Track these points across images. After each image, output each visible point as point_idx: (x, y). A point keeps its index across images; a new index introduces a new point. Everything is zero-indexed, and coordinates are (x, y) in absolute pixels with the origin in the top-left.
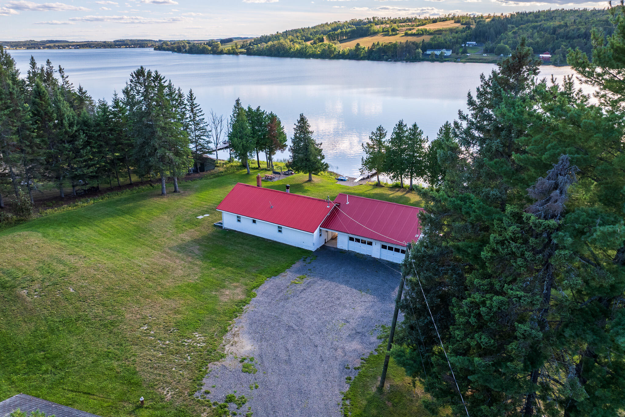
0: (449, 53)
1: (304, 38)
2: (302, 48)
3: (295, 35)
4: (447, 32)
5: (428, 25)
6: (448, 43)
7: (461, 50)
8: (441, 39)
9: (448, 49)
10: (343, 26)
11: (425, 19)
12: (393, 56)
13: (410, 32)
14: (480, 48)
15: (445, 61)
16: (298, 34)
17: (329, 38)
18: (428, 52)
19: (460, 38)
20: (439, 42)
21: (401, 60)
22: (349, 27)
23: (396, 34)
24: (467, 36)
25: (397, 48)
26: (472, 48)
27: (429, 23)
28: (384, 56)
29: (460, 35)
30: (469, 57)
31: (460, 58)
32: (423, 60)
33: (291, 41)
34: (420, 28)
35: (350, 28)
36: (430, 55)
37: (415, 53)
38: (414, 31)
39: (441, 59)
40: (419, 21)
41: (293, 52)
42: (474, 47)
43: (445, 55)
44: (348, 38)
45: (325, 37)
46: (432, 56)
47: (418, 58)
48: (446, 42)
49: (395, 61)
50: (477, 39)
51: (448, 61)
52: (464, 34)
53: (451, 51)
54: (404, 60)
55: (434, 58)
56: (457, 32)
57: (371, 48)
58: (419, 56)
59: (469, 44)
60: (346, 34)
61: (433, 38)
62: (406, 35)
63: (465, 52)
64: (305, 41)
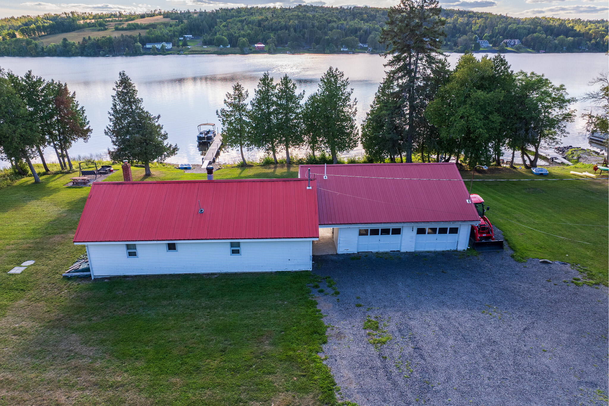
0: (169, 46)
4: (161, 26)
6: (166, 36)
7: (181, 43)
8: (158, 32)
9: (168, 42)
10: (36, 21)
11: (132, 15)
12: (110, 51)
13: (120, 27)
14: (198, 40)
15: (169, 54)
17: (23, 33)
18: (148, 46)
19: (176, 32)
21: (120, 55)
22: (45, 22)
23: (106, 29)
24: (182, 30)
25: (112, 42)
26: (190, 41)
27: (137, 18)
29: (175, 28)
30: (190, 50)
31: (183, 50)
34: (130, 22)
36: (150, 48)
37: (135, 47)
38: (125, 26)
39: (163, 52)
40: (126, 17)
43: (167, 48)
44: (48, 34)
45: (16, 33)
46: (153, 50)
47: (138, 52)
49: (114, 56)
50: (193, 32)
52: (179, 27)
53: (171, 44)
54: (123, 54)
55: (156, 51)
57: (83, 44)
59: (187, 38)
60: (44, 29)
61: (149, 32)
62: (117, 29)
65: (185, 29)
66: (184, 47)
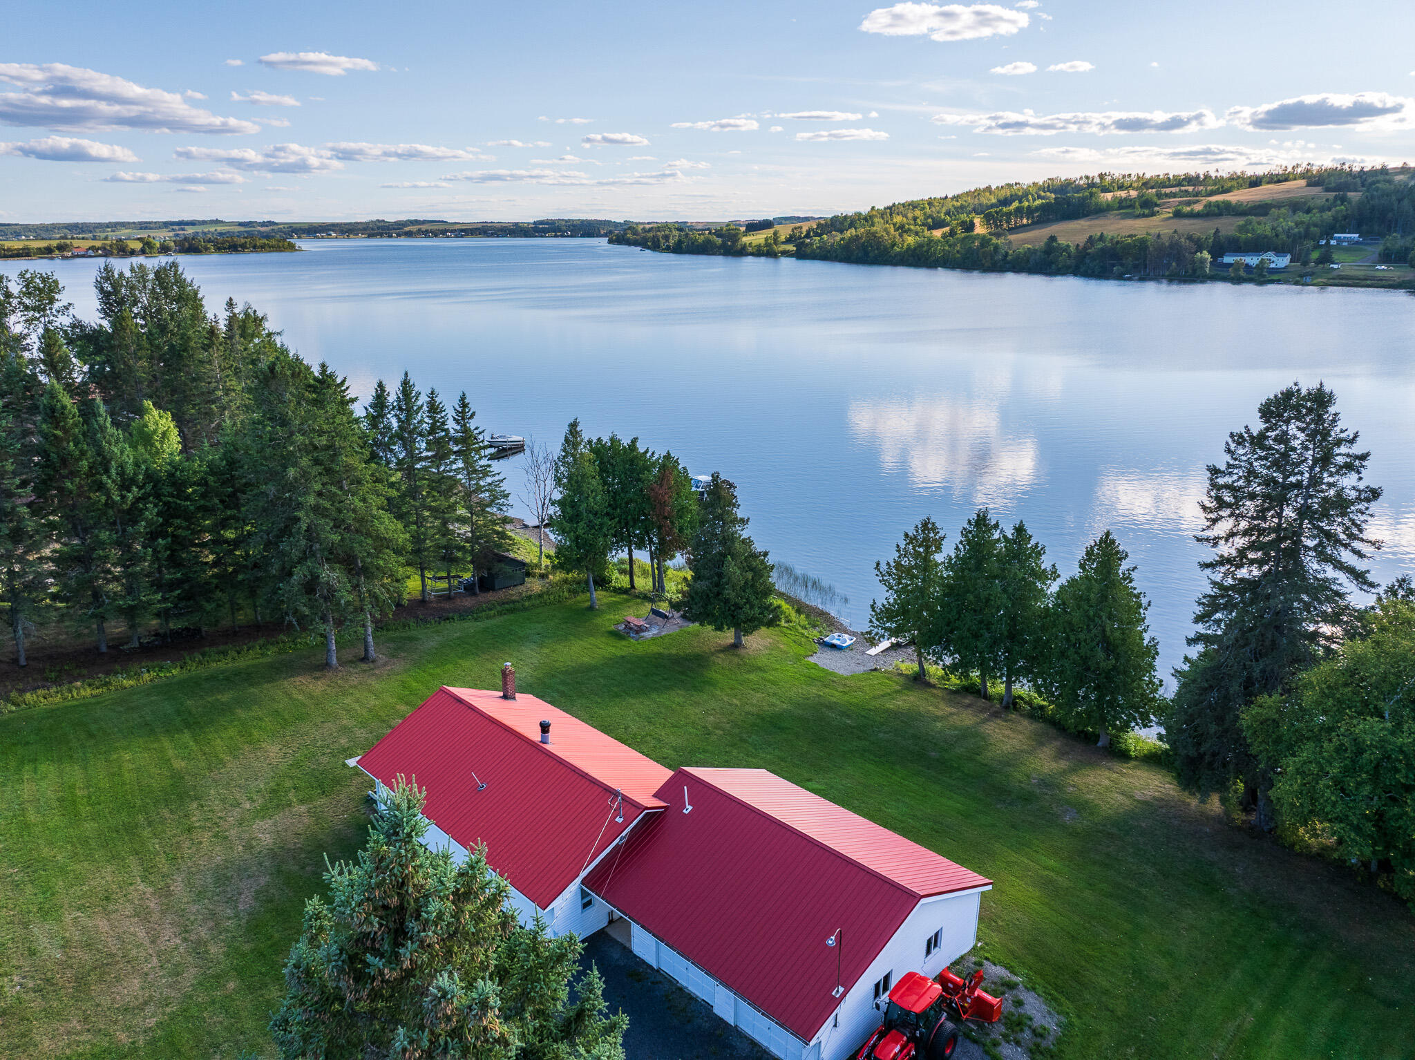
0: (1283, 261)
1: (930, 220)
2: (920, 246)
3: (910, 215)
4: (1283, 210)
5: (1236, 192)
6: (1284, 237)
7: (1315, 255)
8: (1264, 227)
9: (1280, 250)
10: (1026, 194)
11: (1231, 179)
12: (1136, 267)
13: (1187, 209)
14: (1369, 248)
15: (1272, 282)
16: (918, 213)
17: (988, 221)
18: (1228, 259)
19: (1315, 225)
20: (1259, 236)
21: (1156, 278)
22: (1040, 197)
23: (1153, 214)
24: (1335, 219)
25: (1147, 247)
26: (1346, 250)
27: (1240, 187)
28: (1114, 265)
29: (1316, 217)
30: (1335, 273)
31: (1312, 274)
32: (1214, 278)
33: (896, 230)
34: (1214, 199)
35: (1043, 198)
36: (1230, 265)
37: (1193, 262)
38: (1198, 208)
39: (1261, 276)
40: (1215, 184)
41: (897, 254)
42: (1353, 247)
43: (1272, 266)
44: (1033, 223)
45: (977, 221)
46: (1237, 270)
47: (1198, 273)
48: (1277, 236)
49: (1142, 279)
50: (1364, 228)
51: (1278, 281)
52: (1328, 215)
53: (1289, 257)
54: (1163, 277)
55: (1242, 273)
56: (1308, 211)
57: (1085, 248)
58: (1203, 268)
59: (1339, 240)
60: (1030, 212)
61: (1245, 225)
62: (1178, 214)
63: (1326, 259)
64: (930, 228)
65: (1345, 218)
66: (1321, 266)
